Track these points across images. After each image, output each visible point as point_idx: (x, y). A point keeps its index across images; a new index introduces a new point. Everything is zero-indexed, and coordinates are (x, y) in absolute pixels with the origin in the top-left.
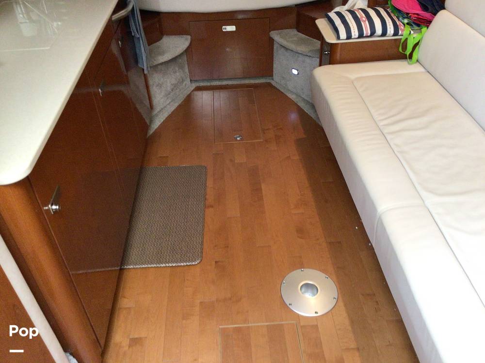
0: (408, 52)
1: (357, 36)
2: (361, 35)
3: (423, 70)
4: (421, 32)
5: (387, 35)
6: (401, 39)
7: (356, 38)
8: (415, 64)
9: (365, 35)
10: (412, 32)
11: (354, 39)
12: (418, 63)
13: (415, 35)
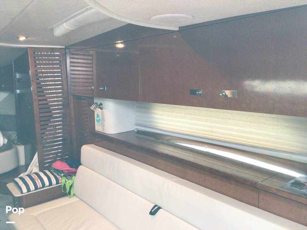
0: (67, 192)
1: (34, 189)
2: (36, 188)
3: (78, 199)
4: (72, 179)
5: (53, 184)
6: (61, 185)
7: (34, 191)
8: (73, 197)
9: (39, 188)
10: (67, 180)
11: (32, 191)
12: (75, 196)
13: (69, 181)
